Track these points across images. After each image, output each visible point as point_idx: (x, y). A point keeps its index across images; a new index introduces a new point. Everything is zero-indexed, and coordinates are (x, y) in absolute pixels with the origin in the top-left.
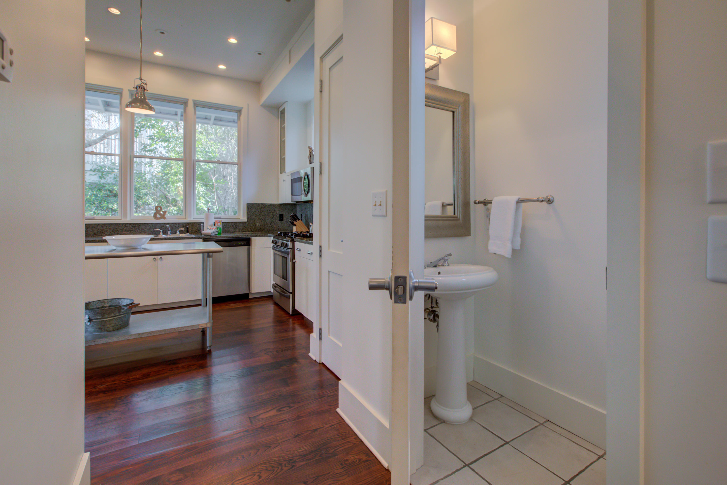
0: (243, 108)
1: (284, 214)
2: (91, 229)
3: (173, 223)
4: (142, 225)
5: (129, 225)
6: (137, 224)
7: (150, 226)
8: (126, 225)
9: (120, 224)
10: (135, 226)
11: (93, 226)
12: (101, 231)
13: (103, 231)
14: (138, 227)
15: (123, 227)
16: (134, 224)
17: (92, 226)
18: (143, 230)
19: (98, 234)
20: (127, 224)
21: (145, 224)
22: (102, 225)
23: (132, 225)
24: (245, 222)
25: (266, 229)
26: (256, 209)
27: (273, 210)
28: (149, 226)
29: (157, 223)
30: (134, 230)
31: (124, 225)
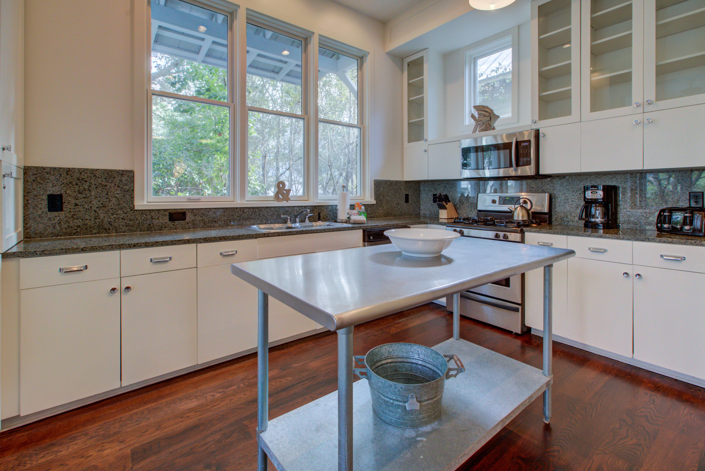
0: (369, 53)
1: (409, 194)
2: (201, 217)
3: (298, 207)
4: (263, 210)
5: (247, 210)
6: (258, 208)
7: (273, 211)
8: (244, 210)
9: (237, 208)
10: (255, 212)
11: (203, 212)
12: (213, 219)
13: (216, 220)
14: (258, 213)
15: (241, 213)
16: (253, 208)
17: (201, 212)
18: (264, 217)
19: (210, 224)
20: (246, 208)
21: (267, 207)
22: (214, 210)
23: (252, 209)
24: (374, 205)
25: (393, 214)
26: (383, 187)
27: (400, 189)
28: (271, 211)
29: (281, 207)
30: (254, 217)
31: (242, 209)
